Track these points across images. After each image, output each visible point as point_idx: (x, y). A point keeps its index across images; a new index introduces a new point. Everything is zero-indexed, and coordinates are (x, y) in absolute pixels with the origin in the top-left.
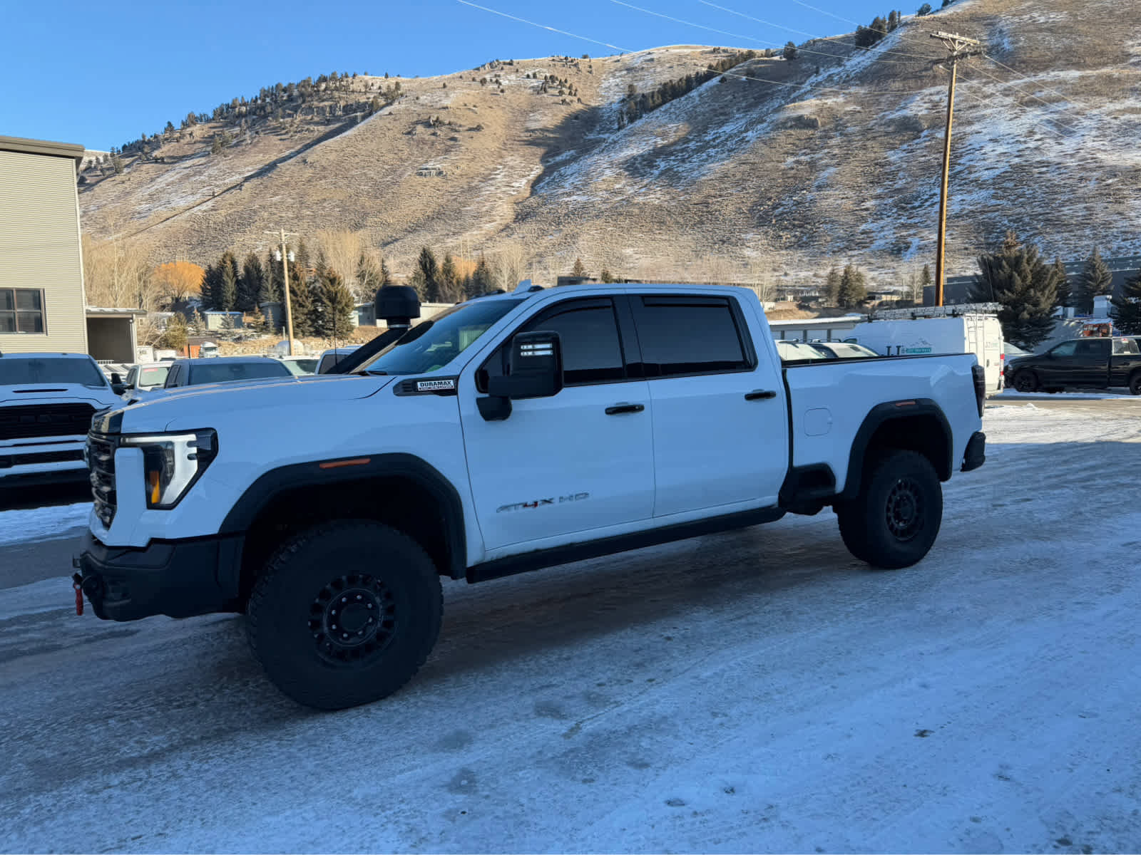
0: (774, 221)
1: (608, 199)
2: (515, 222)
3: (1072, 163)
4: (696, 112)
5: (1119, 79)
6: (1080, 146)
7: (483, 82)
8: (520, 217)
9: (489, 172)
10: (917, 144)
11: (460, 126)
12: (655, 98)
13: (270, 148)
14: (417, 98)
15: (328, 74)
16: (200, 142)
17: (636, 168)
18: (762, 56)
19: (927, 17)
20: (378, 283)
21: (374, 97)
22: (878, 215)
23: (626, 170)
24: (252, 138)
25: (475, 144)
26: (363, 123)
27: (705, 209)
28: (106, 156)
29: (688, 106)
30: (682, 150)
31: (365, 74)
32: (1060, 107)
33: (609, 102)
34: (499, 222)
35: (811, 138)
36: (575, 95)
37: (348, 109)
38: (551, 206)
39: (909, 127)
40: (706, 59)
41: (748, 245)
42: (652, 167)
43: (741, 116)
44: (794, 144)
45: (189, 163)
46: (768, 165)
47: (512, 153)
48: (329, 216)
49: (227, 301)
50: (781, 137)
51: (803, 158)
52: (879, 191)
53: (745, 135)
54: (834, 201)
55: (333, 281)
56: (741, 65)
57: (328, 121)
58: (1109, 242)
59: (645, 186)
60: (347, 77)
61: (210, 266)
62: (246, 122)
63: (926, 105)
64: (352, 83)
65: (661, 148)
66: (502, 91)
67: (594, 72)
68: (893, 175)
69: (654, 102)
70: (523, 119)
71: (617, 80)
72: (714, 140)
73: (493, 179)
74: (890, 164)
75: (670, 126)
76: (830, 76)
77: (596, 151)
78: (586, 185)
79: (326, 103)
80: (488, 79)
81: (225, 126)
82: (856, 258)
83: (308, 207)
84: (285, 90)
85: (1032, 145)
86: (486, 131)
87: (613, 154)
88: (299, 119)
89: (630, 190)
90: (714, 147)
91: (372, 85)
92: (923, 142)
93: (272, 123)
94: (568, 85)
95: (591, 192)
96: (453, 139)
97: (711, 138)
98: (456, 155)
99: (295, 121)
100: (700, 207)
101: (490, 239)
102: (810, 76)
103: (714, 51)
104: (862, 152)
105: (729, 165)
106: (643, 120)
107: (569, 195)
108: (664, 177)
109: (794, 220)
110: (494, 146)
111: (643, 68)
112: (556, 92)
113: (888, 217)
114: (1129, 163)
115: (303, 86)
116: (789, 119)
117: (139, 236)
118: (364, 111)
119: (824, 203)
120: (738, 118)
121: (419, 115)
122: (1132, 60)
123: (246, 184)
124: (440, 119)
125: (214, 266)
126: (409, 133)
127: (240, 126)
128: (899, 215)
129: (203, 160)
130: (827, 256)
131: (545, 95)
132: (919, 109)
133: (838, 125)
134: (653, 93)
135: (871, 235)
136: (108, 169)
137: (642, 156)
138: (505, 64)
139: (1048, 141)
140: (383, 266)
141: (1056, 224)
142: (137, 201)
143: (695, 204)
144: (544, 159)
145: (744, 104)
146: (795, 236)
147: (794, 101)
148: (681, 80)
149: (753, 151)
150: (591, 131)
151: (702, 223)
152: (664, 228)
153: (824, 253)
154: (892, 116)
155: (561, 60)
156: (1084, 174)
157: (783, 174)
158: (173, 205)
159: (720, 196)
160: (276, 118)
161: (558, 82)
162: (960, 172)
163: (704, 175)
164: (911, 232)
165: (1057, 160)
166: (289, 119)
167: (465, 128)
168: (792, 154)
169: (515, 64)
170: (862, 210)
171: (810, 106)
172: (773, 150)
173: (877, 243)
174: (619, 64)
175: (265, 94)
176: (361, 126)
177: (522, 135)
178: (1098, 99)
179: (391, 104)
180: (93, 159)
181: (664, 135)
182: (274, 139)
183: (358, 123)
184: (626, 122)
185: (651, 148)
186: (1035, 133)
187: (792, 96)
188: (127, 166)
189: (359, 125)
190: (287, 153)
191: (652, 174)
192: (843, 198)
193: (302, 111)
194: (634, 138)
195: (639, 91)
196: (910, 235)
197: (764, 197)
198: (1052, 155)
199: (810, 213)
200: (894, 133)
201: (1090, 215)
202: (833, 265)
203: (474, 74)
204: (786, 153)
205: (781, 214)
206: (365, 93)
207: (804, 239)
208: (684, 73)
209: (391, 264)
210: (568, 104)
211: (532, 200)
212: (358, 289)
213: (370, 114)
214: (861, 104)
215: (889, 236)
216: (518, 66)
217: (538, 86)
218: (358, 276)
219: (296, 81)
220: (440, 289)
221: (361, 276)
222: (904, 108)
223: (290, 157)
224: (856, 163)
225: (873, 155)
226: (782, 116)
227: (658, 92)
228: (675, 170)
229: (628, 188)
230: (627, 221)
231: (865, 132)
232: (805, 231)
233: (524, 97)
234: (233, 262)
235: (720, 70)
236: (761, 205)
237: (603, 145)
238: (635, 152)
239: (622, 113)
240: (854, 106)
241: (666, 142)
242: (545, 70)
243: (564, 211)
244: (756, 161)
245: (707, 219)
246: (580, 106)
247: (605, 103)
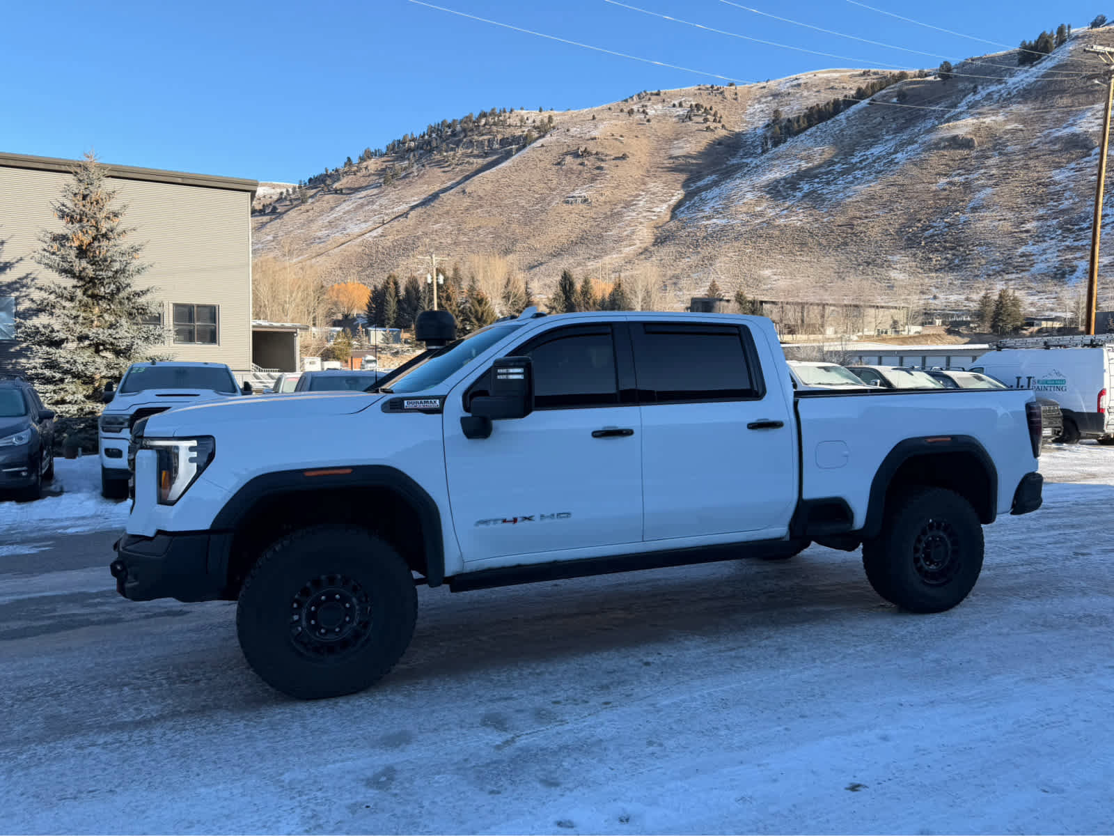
0: (923, 243)
1: (748, 221)
2: (654, 245)
4: (843, 135)
7: (631, 112)
8: (659, 240)
9: (632, 198)
10: (1087, 162)
11: (606, 155)
12: (801, 122)
13: (435, 179)
14: (568, 130)
15: (488, 110)
16: (374, 174)
17: (779, 191)
18: (915, 77)
19: (1101, 29)
20: (521, 303)
21: (529, 131)
22: (1040, 237)
23: (768, 193)
24: (419, 171)
25: (620, 172)
26: (517, 155)
27: (849, 231)
28: (294, 189)
29: (835, 129)
30: (827, 173)
31: (522, 109)
33: (753, 127)
34: (638, 246)
35: (966, 159)
36: (720, 122)
37: (504, 142)
38: (689, 230)
39: (1079, 145)
40: (855, 82)
41: (895, 266)
42: (795, 189)
43: (891, 137)
44: (947, 165)
45: (363, 193)
46: (918, 186)
47: (655, 179)
48: (483, 242)
49: (389, 319)
50: (934, 158)
51: (956, 179)
52: (1041, 212)
53: (894, 156)
54: (991, 223)
55: (481, 301)
56: (892, 86)
57: (486, 153)
59: (787, 209)
60: (505, 112)
61: (375, 287)
62: (414, 156)
64: (509, 118)
65: (805, 171)
66: (648, 121)
67: (739, 98)
68: (1058, 196)
69: (799, 126)
70: (667, 147)
71: (762, 106)
72: (861, 162)
73: (635, 204)
74: (1055, 183)
75: (815, 149)
76: (989, 94)
77: (738, 175)
78: (727, 208)
79: (485, 137)
80: (636, 110)
81: (396, 159)
82: (1013, 282)
83: (465, 234)
84: (449, 126)
86: (631, 159)
87: (755, 178)
88: (460, 152)
89: (771, 213)
90: (861, 169)
91: (527, 119)
92: (1094, 160)
93: (437, 156)
94: (712, 112)
95: (731, 215)
96: (599, 168)
97: (858, 160)
98: (600, 183)
99: (457, 154)
100: (844, 228)
101: (630, 262)
102: (965, 96)
103: (864, 74)
104: (1022, 172)
105: (876, 187)
106: (788, 143)
107: (709, 218)
108: (806, 199)
109: (945, 242)
110: (637, 174)
111: (789, 94)
112: (701, 120)
113: (1052, 239)
115: (465, 122)
116: (942, 139)
117: (318, 259)
118: (518, 144)
119: (979, 225)
120: (887, 140)
121: (569, 146)
123: (411, 213)
124: (588, 149)
125: (379, 287)
126: (559, 164)
127: (409, 159)
128: (1064, 237)
129: (375, 191)
130: (981, 280)
131: (690, 123)
132: (1090, 125)
133: (997, 144)
134: (799, 117)
135: (1031, 258)
136: (296, 199)
137: (784, 179)
138: (652, 94)
140: (527, 288)
142: (317, 228)
143: (839, 226)
144: (685, 185)
145: (894, 126)
146: (946, 259)
147: (948, 121)
148: (828, 104)
149: (902, 173)
150: (733, 155)
151: (846, 244)
152: (806, 249)
153: (977, 276)
154: (1059, 134)
155: (707, 89)
157: (934, 195)
158: (348, 231)
159: (866, 217)
160: (440, 152)
161: (703, 110)
163: (849, 197)
164: (1078, 255)
166: (452, 153)
167: (612, 157)
168: (945, 175)
169: (662, 94)
170: (1021, 232)
171: (966, 126)
172: (924, 171)
173: (1037, 267)
174: (765, 91)
175: (432, 130)
176: (516, 158)
177: (665, 162)
179: (543, 136)
180: (284, 191)
181: (808, 158)
182: (438, 171)
183: (512, 155)
184: (770, 147)
185: (795, 171)
187: (946, 117)
188: (312, 197)
189: (513, 158)
190: (449, 184)
191: (795, 196)
192: (999, 220)
193: (464, 144)
194: (777, 162)
195: (784, 116)
196: (1076, 258)
197: (913, 218)
199: (963, 235)
200: (1060, 151)
202: (987, 289)
203: (623, 106)
204: (938, 174)
205: (932, 236)
206: (521, 126)
207: (956, 261)
208: (831, 96)
209: (535, 286)
210: (712, 130)
211: (672, 224)
212: (504, 309)
213: (524, 146)
214: (1024, 122)
215: (1051, 260)
216: (665, 97)
217: (683, 115)
218: (504, 297)
219: (459, 117)
221: (506, 297)
222: (1072, 125)
223: (451, 188)
224: (1016, 184)
225: (1036, 174)
226: (934, 137)
227: (804, 116)
228: (819, 192)
229: (769, 210)
230: (767, 243)
231: (1028, 151)
232: (957, 253)
233: (669, 126)
234: (396, 283)
235: (869, 92)
236: (909, 227)
237: (746, 169)
238: (778, 175)
239: (766, 138)
240: (1016, 125)
241: (810, 165)
242: (691, 99)
243: (704, 234)
244: (906, 182)
245: (852, 240)
246: (723, 133)
247: (749, 128)
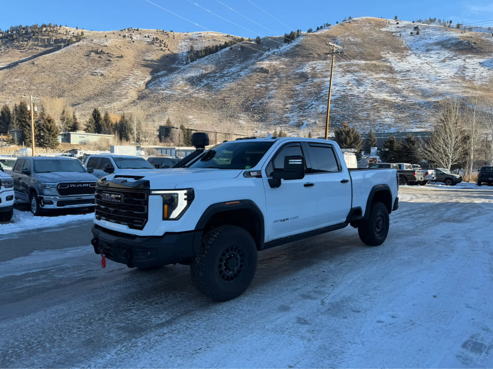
0: (251, 110)
1: (181, 94)
3: (362, 96)
4: (219, 61)
5: (378, 66)
6: (365, 90)
7: (124, 36)
8: (140, 98)
9: (126, 76)
10: (307, 83)
11: (113, 55)
12: (202, 53)
13: (15, 55)
14: (92, 40)
15: (47, 24)
17: (194, 82)
18: (247, 41)
19: (311, 34)
20: (71, 123)
21: (71, 37)
22: (292, 111)
23: (189, 82)
24: (5, 49)
25: (120, 63)
26: (64, 49)
27: (223, 102)
29: (217, 58)
30: (214, 76)
31: (66, 26)
32: (359, 74)
33: (182, 52)
34: (130, 99)
35: (266, 77)
36: (167, 47)
37: (56, 41)
38: (155, 94)
39: (304, 77)
40: (224, 39)
41: (241, 118)
42: (201, 82)
43: (239, 64)
44: (259, 79)
46: (249, 86)
47: (137, 69)
48: (45, 90)
50: (254, 75)
51: (263, 85)
52: (292, 101)
53: (240, 73)
54: (275, 104)
55: (49, 121)
56: (238, 43)
57: (46, 45)
58: (375, 127)
59: (198, 90)
60: (57, 26)
62: (2, 41)
63: (310, 68)
64: (59, 29)
65: (205, 74)
67: (175, 38)
68: (297, 95)
70: (143, 55)
71: (186, 43)
72: (227, 73)
73: (128, 80)
74: (297, 91)
75: (209, 65)
76: (274, 52)
77: (176, 72)
78: (172, 87)
79: (45, 37)
80: (127, 36)
82: (283, 127)
83: (34, 85)
84: (24, 29)
85: (348, 88)
86: (125, 58)
87: (183, 75)
88: (31, 43)
89: (191, 91)
90: (227, 77)
91: (70, 31)
92: (309, 83)
93: (17, 44)
94: (164, 42)
95: (174, 90)
96: (109, 60)
97: (226, 73)
98: (110, 68)
99: (29, 44)
100: (221, 101)
101: (126, 106)
102: (266, 51)
103: (228, 36)
104: (286, 85)
105: (233, 85)
106: (197, 61)
107: (163, 90)
108: (206, 87)
109: (259, 110)
110: (129, 65)
111: (197, 40)
112: (158, 45)
113: (296, 112)
114: (382, 98)
115: (34, 28)
116: (257, 68)
118: (65, 43)
119: (271, 104)
120: (237, 66)
121: (93, 48)
122: (383, 59)
123: (1, 71)
124: (103, 51)
126: (87, 56)
128: (300, 111)
130: (272, 126)
131: (153, 46)
132: (308, 69)
133: (277, 73)
134: (201, 50)
135: (289, 119)
137: (196, 77)
138: (135, 30)
139: (354, 87)
140: (74, 116)
141: (356, 118)
143: (219, 100)
144: (152, 73)
145: (239, 60)
146: (260, 117)
147: (259, 61)
148: (213, 46)
149: (243, 80)
150: (174, 63)
151: (222, 108)
152: (206, 108)
153: (271, 124)
154: (297, 72)
155: (161, 31)
156: (366, 100)
157: (255, 91)
159: (230, 97)
160: (19, 41)
161: (159, 41)
162: (322, 96)
163: (223, 88)
164: (304, 118)
165: (358, 94)
166: (26, 43)
167: (115, 56)
168: (259, 83)
169: (139, 30)
170: (285, 108)
171: (266, 64)
172: (252, 81)
173: (291, 122)
174: (186, 37)
175: (13, 29)
177: (142, 62)
178: (371, 72)
179: (79, 41)
181: (206, 69)
182: (17, 51)
184: (189, 62)
185: (200, 74)
186: (349, 83)
187: (259, 59)
189: (62, 49)
190: (24, 59)
191: (201, 85)
192: (278, 103)
193: (33, 39)
194: (193, 69)
195: (195, 49)
196: (303, 120)
197: (247, 99)
198: (355, 92)
199: (266, 108)
200: (298, 78)
201: (369, 116)
202: (275, 130)
203: (120, 33)
204: (256, 82)
205: (255, 107)
206: (66, 35)
207: (263, 118)
208: (215, 44)
209: (78, 115)
210: (164, 51)
211: (146, 90)
212: (61, 126)
213: (68, 45)
214: (286, 65)
215: (295, 119)
216: (141, 32)
217: (150, 42)
218: (61, 120)
219: (30, 25)
220: (103, 127)
221: (63, 119)
222: (302, 69)
223: (25, 61)
224: (284, 89)
225: (290, 86)
226: (255, 67)
227: (204, 50)
228: (211, 84)
229: (190, 90)
230: (190, 104)
231: (287, 77)
232: (264, 115)
233: (143, 46)
235: (230, 44)
236: (246, 103)
237: (179, 70)
238: (193, 75)
239: (188, 57)
240: (283, 66)
241: (207, 72)
242: (153, 35)
243: (161, 97)
244: (244, 84)
245: (224, 106)
246: (169, 52)
247: (180, 52)
